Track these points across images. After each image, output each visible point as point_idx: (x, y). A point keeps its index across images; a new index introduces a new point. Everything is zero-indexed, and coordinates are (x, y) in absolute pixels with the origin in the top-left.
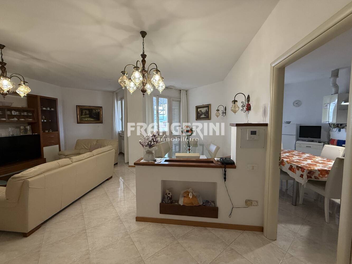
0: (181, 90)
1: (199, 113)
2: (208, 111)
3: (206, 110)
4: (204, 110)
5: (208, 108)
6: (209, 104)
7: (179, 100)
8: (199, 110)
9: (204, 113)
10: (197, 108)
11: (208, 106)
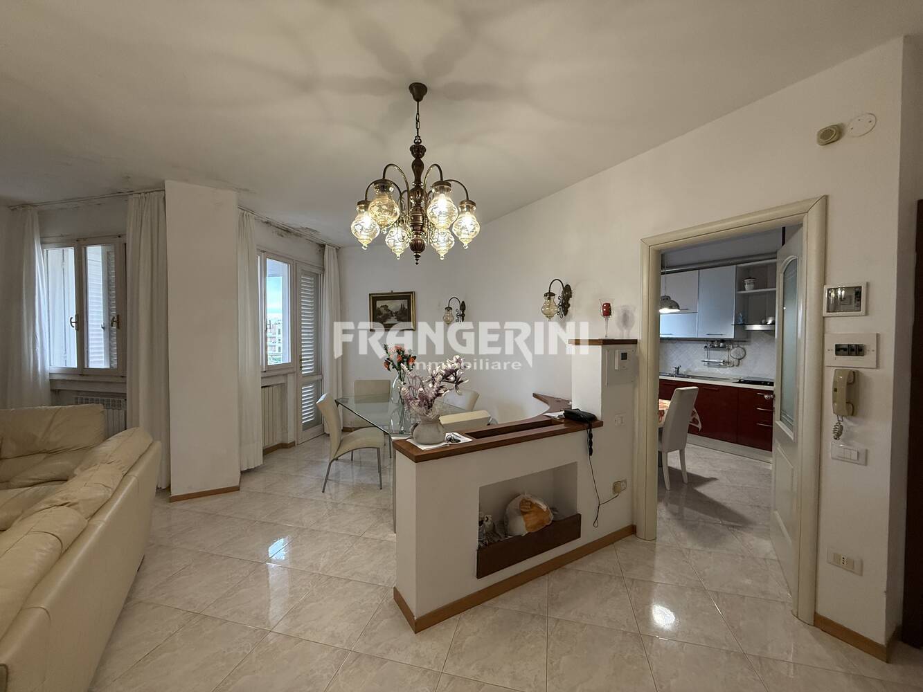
0: (323, 246)
1: (380, 313)
2: (406, 307)
3: (402, 306)
4: (394, 306)
5: (406, 301)
6: (412, 293)
7: (318, 271)
8: (379, 304)
9: (396, 313)
10: (374, 299)
11: (407, 296)
